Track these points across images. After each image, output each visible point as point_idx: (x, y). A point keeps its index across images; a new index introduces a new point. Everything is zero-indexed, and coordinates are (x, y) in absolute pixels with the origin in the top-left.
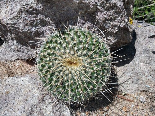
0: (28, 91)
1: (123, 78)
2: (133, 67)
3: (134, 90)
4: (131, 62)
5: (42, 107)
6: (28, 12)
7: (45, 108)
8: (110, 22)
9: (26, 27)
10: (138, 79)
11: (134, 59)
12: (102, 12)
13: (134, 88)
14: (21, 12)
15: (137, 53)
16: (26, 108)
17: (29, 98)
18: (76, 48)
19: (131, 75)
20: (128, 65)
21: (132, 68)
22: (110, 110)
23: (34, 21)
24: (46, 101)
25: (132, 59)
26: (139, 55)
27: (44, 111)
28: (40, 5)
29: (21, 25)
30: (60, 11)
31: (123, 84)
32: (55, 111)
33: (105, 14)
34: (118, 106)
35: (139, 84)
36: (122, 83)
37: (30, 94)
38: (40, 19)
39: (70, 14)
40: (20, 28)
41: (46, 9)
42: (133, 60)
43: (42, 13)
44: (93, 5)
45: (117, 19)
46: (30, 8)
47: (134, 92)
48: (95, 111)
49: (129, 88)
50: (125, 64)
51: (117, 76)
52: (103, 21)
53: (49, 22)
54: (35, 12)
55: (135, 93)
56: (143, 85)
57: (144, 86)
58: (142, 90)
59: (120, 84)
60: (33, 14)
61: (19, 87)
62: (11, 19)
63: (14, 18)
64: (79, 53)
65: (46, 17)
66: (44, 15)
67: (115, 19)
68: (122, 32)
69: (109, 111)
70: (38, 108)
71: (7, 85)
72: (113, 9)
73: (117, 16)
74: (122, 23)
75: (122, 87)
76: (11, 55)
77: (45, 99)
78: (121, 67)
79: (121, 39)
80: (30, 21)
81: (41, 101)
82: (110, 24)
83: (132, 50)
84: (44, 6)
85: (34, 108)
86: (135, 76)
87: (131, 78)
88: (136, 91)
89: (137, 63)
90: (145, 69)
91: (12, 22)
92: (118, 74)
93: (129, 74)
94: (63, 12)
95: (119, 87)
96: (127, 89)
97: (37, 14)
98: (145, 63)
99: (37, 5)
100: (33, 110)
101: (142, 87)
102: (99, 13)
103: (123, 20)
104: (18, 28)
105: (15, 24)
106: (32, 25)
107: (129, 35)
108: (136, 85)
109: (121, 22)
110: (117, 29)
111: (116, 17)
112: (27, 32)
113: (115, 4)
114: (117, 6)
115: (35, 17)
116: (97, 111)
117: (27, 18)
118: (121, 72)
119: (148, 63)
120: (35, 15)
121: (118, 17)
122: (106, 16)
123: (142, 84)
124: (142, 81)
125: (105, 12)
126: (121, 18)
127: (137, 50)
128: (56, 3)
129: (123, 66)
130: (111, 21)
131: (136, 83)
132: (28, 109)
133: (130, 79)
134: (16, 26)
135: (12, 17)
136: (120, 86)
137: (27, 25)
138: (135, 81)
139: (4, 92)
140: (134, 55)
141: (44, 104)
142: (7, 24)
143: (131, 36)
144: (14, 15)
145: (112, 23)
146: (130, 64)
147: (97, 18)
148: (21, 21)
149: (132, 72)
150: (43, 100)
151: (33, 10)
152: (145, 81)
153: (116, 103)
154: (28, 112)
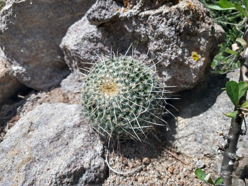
0: (70, 115)
1: (183, 132)
2: (201, 121)
3: (195, 151)
4: (201, 114)
5: (75, 132)
6: (90, 40)
7: (77, 133)
8: (160, 53)
9: (87, 55)
10: (203, 138)
11: (208, 112)
12: (153, 41)
13: (196, 148)
14: (84, 39)
15: (215, 104)
16: (60, 127)
17: (67, 121)
18: (115, 74)
19: (196, 130)
20: (196, 117)
21: (199, 121)
22: (152, 165)
23: (94, 49)
24: (82, 129)
25: (204, 111)
26: (216, 107)
27: (75, 136)
28: (100, 33)
29: (83, 52)
30: (117, 41)
31: (181, 140)
32: (86, 140)
33: (156, 44)
34: (165, 164)
35: (203, 145)
36: (180, 138)
37: (70, 118)
38: (99, 48)
39: (126, 44)
40: (81, 55)
41: (105, 38)
42: (205, 113)
43: (102, 42)
44: (144, 34)
45: (167, 50)
46: (92, 36)
47: (194, 154)
48: (132, 160)
49: (188, 146)
50: (193, 116)
51: (177, 129)
52: (154, 52)
53: (107, 52)
54: (95, 40)
55: (195, 156)
56: (208, 146)
57: (209, 148)
58: (206, 153)
59: (177, 139)
60: (94, 42)
61: (64, 112)
62: (75, 45)
63: (78, 44)
64: (118, 79)
65: (105, 46)
66: (103, 43)
67: (165, 50)
68: (177, 67)
69: (150, 165)
70: (71, 132)
71: (55, 108)
72: (161, 38)
73: (167, 46)
74: (174, 55)
75: (178, 143)
76: (74, 87)
77: (81, 126)
78: (187, 119)
79: (177, 76)
80: (90, 49)
81: (76, 126)
82: (161, 55)
83: (211, 100)
84: (103, 34)
85: (67, 130)
86: (200, 132)
87: (194, 133)
88: (197, 153)
89: (209, 116)
90: (216, 125)
91: (75, 48)
92: (179, 126)
93: (193, 128)
94: (119, 41)
95: (175, 142)
96: (186, 147)
97: (97, 43)
98: (219, 118)
99: (97, 33)
100: (65, 131)
101: (206, 149)
102: (151, 43)
103: (174, 52)
104: (79, 55)
105: (77, 50)
106: (92, 53)
107: (190, 73)
108: (200, 146)
109: (172, 54)
110: (168, 61)
111: (166, 48)
112: (87, 59)
113: (163, 32)
114: (165, 35)
115: (96, 45)
116: (134, 160)
117: (88, 46)
118: (183, 124)
119: (224, 119)
120: (95, 44)
121: (169, 48)
122: (156, 47)
123: (207, 144)
124: (207, 141)
125: (155, 42)
126: (172, 48)
127: (217, 101)
128: (114, 32)
129: (190, 119)
130: (162, 52)
131: (200, 143)
132: (61, 129)
133: (192, 135)
134: (78, 53)
135: (76, 43)
136: (177, 141)
137: (87, 53)
138: (199, 139)
139: (50, 113)
140: (210, 107)
141: (77, 130)
142: (72, 50)
143: (193, 74)
144: (78, 42)
145: (162, 54)
146: (198, 116)
147: (150, 48)
148: (83, 48)
149: (199, 126)
150: (79, 126)
151: (94, 38)
152: (211, 141)
153: (163, 160)
154: (60, 130)
